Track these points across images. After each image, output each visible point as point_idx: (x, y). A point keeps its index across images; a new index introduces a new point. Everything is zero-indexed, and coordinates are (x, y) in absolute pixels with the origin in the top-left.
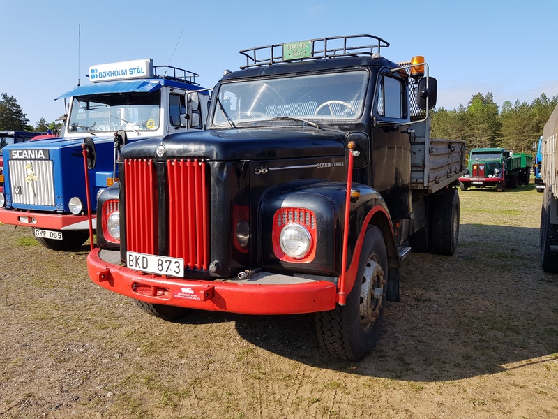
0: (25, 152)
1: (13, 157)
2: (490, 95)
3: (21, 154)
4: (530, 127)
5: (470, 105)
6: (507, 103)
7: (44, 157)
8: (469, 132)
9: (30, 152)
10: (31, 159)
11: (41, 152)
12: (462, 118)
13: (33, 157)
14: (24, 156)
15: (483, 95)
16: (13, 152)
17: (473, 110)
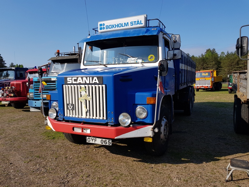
0: (80, 78)
1: (68, 83)
2: (214, 50)
3: (75, 80)
4: (234, 63)
5: (205, 54)
6: (223, 53)
7: (98, 82)
8: (207, 66)
9: (84, 78)
10: (86, 84)
11: (95, 78)
12: (203, 60)
13: (88, 82)
14: (78, 82)
15: (211, 50)
16: (68, 79)
17: (207, 56)
